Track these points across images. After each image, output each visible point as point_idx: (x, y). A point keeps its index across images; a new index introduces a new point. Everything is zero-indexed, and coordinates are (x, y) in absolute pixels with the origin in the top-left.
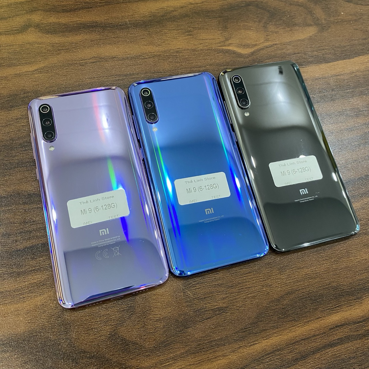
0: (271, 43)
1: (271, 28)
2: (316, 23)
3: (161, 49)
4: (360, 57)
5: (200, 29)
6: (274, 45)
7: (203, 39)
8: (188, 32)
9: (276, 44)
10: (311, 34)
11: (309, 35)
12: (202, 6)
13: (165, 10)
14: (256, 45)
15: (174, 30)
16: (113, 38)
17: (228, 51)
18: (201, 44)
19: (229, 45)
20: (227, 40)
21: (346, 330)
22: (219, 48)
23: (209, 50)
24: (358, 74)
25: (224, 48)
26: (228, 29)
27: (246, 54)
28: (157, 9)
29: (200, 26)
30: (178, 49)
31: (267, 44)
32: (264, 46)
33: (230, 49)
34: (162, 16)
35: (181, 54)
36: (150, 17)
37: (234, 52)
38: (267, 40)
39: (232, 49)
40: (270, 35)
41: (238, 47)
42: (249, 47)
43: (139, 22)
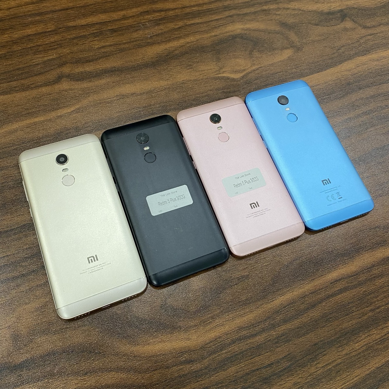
0: (257, 67)
1: (256, 54)
2: (292, 45)
3: (169, 83)
4: (331, 69)
5: (198, 62)
6: (259, 68)
7: (202, 71)
8: (189, 66)
9: (261, 67)
10: (289, 55)
11: (287, 56)
12: (197, 43)
13: (168, 50)
14: (244, 70)
15: (177, 66)
16: (130, 78)
17: (223, 78)
18: (201, 74)
19: (223, 72)
20: (221, 68)
21: (343, 283)
22: (216, 76)
23: (207, 79)
24: (330, 83)
25: (219, 75)
26: (220, 59)
27: (238, 78)
28: (162, 50)
29: (198, 60)
30: (183, 81)
31: (254, 68)
32: (252, 70)
33: (225, 75)
34: (166, 56)
35: (186, 85)
36: (157, 57)
37: (228, 78)
38: (254, 64)
39: (226, 76)
40: (255, 60)
41: (230, 73)
42: (240, 72)
43: (149, 63)
